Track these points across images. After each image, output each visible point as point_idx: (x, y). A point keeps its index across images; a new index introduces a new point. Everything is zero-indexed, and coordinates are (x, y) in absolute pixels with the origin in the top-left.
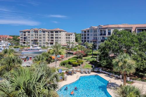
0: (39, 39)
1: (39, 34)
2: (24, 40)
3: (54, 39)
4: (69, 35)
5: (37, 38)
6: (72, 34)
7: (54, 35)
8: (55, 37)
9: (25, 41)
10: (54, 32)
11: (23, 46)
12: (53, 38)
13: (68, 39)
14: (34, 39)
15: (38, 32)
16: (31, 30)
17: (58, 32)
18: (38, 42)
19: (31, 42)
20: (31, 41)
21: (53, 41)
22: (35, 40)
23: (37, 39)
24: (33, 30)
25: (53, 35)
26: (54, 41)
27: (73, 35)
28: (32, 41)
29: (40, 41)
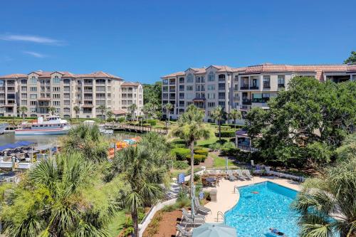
0: (52, 99)
1: (52, 85)
2: (10, 102)
3: (94, 99)
4: (131, 89)
5: (48, 95)
6: (137, 86)
7: (94, 89)
8: (97, 95)
9: (11, 105)
10: (94, 82)
11: (5, 118)
12: (91, 95)
13: (127, 99)
14: (39, 98)
15: (49, 82)
16: (30, 76)
17: (104, 81)
18: (51, 105)
19: (29, 106)
20: (29, 103)
21: (91, 102)
22: (42, 102)
23: (46, 98)
24: (35, 75)
25: (91, 88)
26: (94, 103)
27: (139, 87)
28: (33, 103)
29: (57, 103)
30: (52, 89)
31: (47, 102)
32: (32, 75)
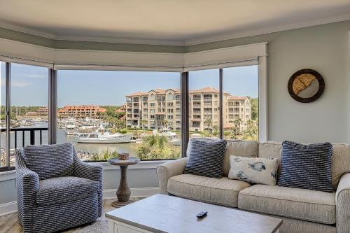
0: (167, 114)
1: (167, 101)
2: (135, 116)
3: (202, 113)
4: (237, 103)
5: (164, 110)
6: (244, 100)
7: (202, 103)
8: (204, 109)
9: (136, 119)
10: (202, 97)
11: (133, 129)
12: (199, 110)
13: (234, 113)
14: (157, 113)
15: (164, 98)
17: (211, 96)
18: (166, 119)
19: (149, 119)
20: (149, 117)
21: (199, 117)
22: (159, 117)
23: (162, 113)
24: (154, 93)
25: (199, 103)
26: (202, 117)
27: (246, 101)
28: (152, 117)
29: (171, 117)
30: (166, 104)
31: (163, 116)
32: (151, 93)
